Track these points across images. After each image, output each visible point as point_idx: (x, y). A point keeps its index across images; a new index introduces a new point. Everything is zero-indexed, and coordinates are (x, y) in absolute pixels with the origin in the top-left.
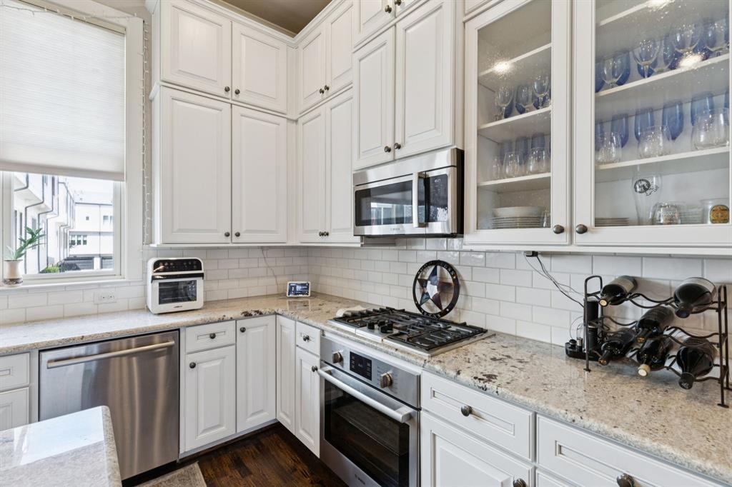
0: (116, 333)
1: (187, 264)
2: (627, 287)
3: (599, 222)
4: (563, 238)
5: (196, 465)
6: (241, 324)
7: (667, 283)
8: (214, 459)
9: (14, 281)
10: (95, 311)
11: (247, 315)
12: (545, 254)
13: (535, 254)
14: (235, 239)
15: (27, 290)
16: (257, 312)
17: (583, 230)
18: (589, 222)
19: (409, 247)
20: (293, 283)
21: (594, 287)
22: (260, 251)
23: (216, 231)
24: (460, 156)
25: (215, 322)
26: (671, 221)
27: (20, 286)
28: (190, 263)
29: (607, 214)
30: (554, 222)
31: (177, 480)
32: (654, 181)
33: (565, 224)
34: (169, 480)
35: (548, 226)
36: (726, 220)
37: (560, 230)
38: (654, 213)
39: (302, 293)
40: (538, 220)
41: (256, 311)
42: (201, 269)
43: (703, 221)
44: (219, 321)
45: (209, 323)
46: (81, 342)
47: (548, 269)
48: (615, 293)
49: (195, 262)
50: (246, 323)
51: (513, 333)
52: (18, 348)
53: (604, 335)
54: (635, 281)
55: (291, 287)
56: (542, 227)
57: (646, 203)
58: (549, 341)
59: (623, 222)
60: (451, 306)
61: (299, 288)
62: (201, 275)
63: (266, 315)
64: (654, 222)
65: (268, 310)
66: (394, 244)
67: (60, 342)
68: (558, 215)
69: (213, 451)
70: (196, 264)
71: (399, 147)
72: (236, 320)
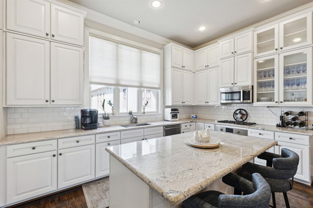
2: (290, 113)
3: (284, 101)
4: (277, 104)
7: (297, 112)
12: (270, 107)
13: (268, 107)
17: (281, 102)
18: (283, 101)
19: (231, 106)
20: (193, 115)
21: (283, 113)
22: (183, 107)
24: (253, 86)
26: (298, 101)
29: (286, 99)
30: (275, 101)
32: (295, 93)
33: (278, 101)
35: (274, 101)
36: (306, 101)
37: (277, 102)
38: (295, 99)
39: (195, 118)
40: (271, 100)
43: (303, 101)
47: (271, 110)
48: (287, 114)
51: (262, 124)
53: (284, 122)
54: (291, 112)
55: (192, 117)
56: (272, 101)
57: (293, 97)
58: (271, 125)
59: (288, 101)
60: (246, 119)
61: (195, 117)
64: (294, 101)
66: (226, 105)
68: (276, 99)
71: (236, 84)
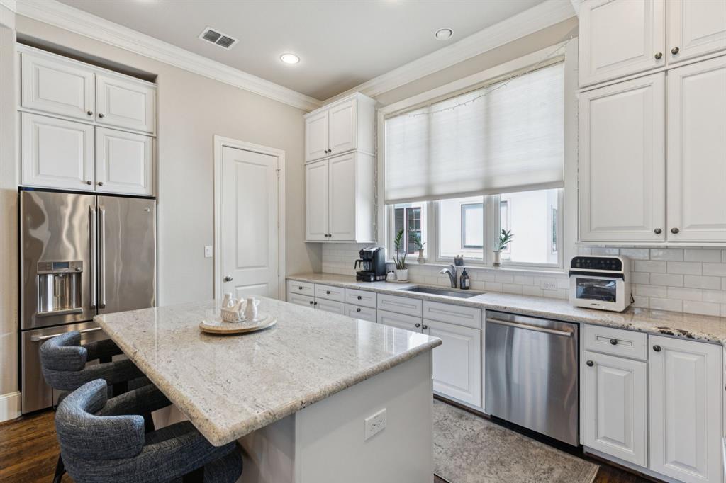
0: (525, 311)
1: (605, 263)
5: (596, 467)
6: (655, 341)
8: (618, 477)
9: (497, 265)
10: (542, 295)
11: (665, 332)
14: (671, 237)
15: (503, 271)
16: (684, 333)
23: (643, 228)
25: (617, 328)
27: (500, 268)
28: (608, 262)
31: (571, 464)
34: (566, 459)
41: (681, 331)
42: (621, 270)
44: (622, 328)
45: (609, 326)
46: (504, 311)
49: (614, 262)
50: (663, 341)
52: (475, 304)
62: (621, 276)
63: (698, 340)
65: (706, 335)
67: (494, 306)
69: (625, 471)
70: (616, 264)
72: (648, 333)
